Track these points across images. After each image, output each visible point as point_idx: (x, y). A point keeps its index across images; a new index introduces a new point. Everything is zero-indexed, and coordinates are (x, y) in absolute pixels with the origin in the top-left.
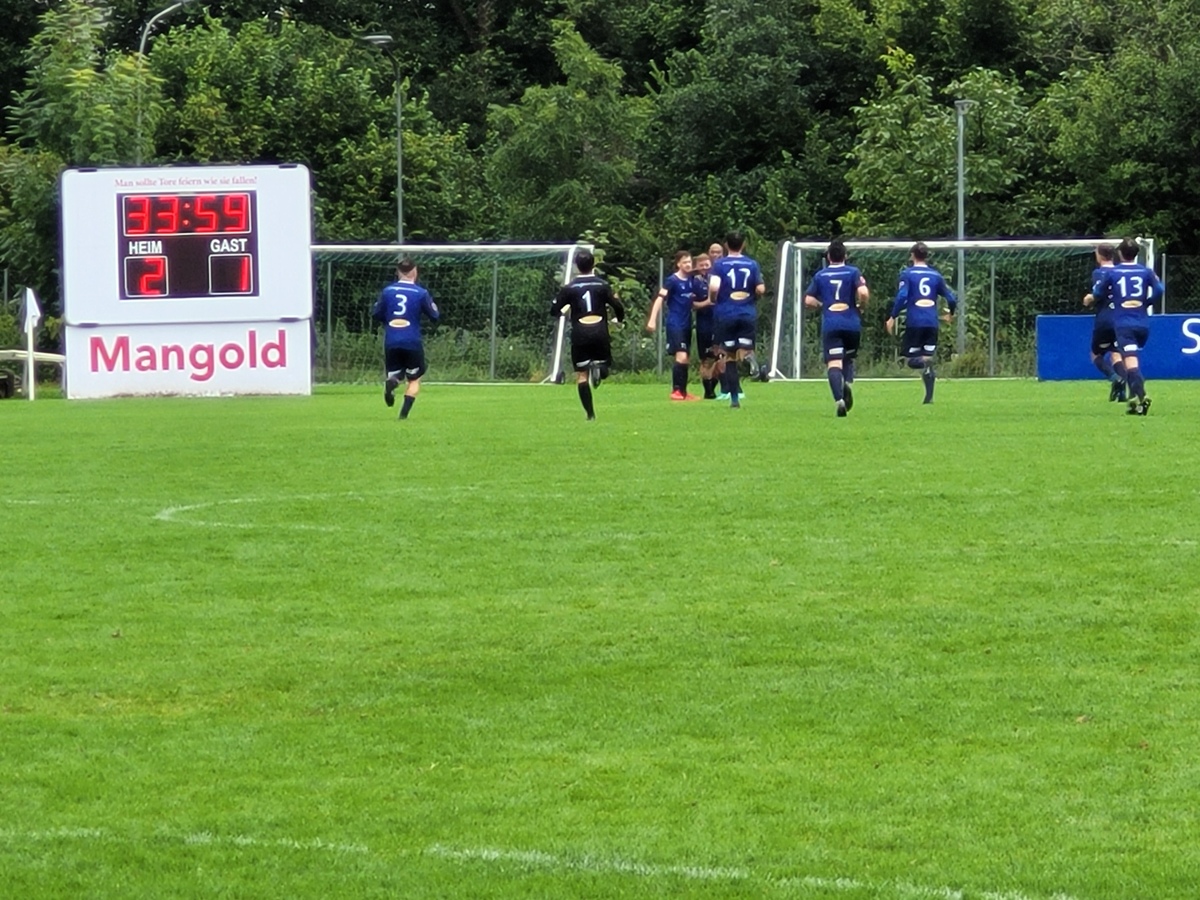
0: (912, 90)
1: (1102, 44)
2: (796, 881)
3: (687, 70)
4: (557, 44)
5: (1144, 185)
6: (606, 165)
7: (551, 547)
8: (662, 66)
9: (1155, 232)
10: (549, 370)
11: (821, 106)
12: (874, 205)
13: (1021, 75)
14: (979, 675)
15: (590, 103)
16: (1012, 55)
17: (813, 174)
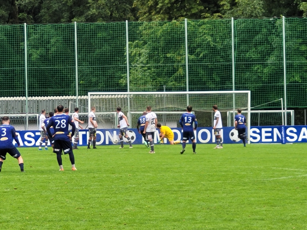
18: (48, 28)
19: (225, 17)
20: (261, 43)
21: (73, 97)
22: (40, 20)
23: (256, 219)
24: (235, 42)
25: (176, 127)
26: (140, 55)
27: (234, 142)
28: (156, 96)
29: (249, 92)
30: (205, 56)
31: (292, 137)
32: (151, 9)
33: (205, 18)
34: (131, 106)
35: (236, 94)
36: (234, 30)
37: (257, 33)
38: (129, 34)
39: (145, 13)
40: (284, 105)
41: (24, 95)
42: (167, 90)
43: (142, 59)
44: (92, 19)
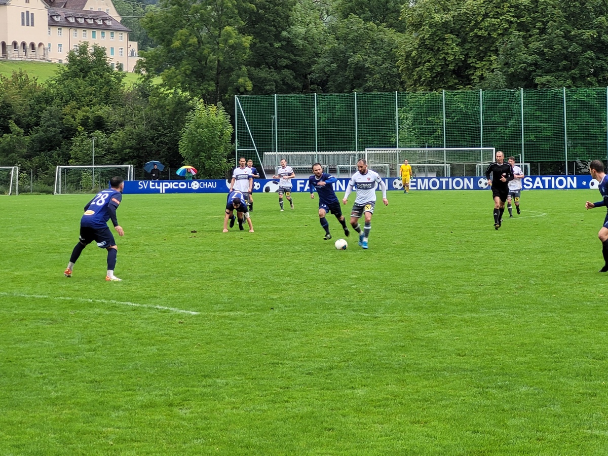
0: (83, 135)
1: (122, 125)
2: (58, 298)
3: (37, 131)
4: (10, 125)
5: (131, 154)
6: (21, 150)
7: (8, 229)
8: (32, 130)
9: (133, 164)
10: (9, 192)
11: (65, 138)
12: (76, 158)
13: (106, 132)
14: (96, 255)
15: (17, 137)
16: (104, 128)
17: (63, 152)
18: (334, 97)
19: (475, 89)
20: (503, 110)
21: (354, 152)
22: (327, 91)
23: (498, 251)
24: (483, 109)
25: (435, 176)
26: (407, 118)
27: (482, 188)
28: (420, 152)
29: (494, 149)
30: (458, 120)
31: (529, 185)
32: (416, 81)
33: (459, 89)
34: (399, 159)
35: (483, 150)
36: (483, 99)
37: (501, 101)
38: (398, 102)
39: (411, 85)
40: (522, 159)
41: (314, 150)
42: (429, 147)
43: (408, 122)
44: (368, 90)
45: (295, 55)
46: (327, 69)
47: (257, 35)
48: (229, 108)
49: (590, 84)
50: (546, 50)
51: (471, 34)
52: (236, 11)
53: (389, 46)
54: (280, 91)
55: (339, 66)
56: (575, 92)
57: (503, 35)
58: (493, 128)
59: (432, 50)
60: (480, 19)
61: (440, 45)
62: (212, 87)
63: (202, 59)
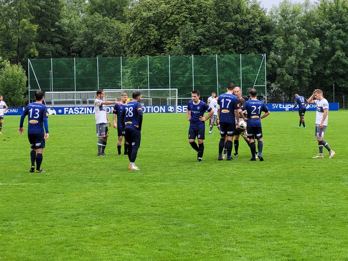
18: (85, 60)
19: (166, 55)
20: (182, 67)
22: (81, 56)
24: (170, 67)
25: (144, 105)
26: (127, 72)
27: (170, 112)
28: (135, 91)
29: (177, 89)
30: (157, 73)
32: (132, 51)
33: (157, 55)
35: (171, 90)
36: (170, 61)
37: (181, 62)
38: (122, 63)
39: (130, 53)
41: (74, 91)
42: (140, 88)
43: (128, 74)
44: (105, 56)
45: (63, 36)
46: (81, 44)
47: (41, 24)
48: (25, 66)
49: (231, 53)
50: (206, 33)
51: (164, 24)
52: (29, 10)
53: (117, 31)
54: (54, 56)
55: (88, 42)
56: (223, 57)
57: (182, 24)
58: (177, 78)
59: (141, 33)
60: (169, 15)
61: (146, 30)
62: (15, 54)
63: (9, 38)
